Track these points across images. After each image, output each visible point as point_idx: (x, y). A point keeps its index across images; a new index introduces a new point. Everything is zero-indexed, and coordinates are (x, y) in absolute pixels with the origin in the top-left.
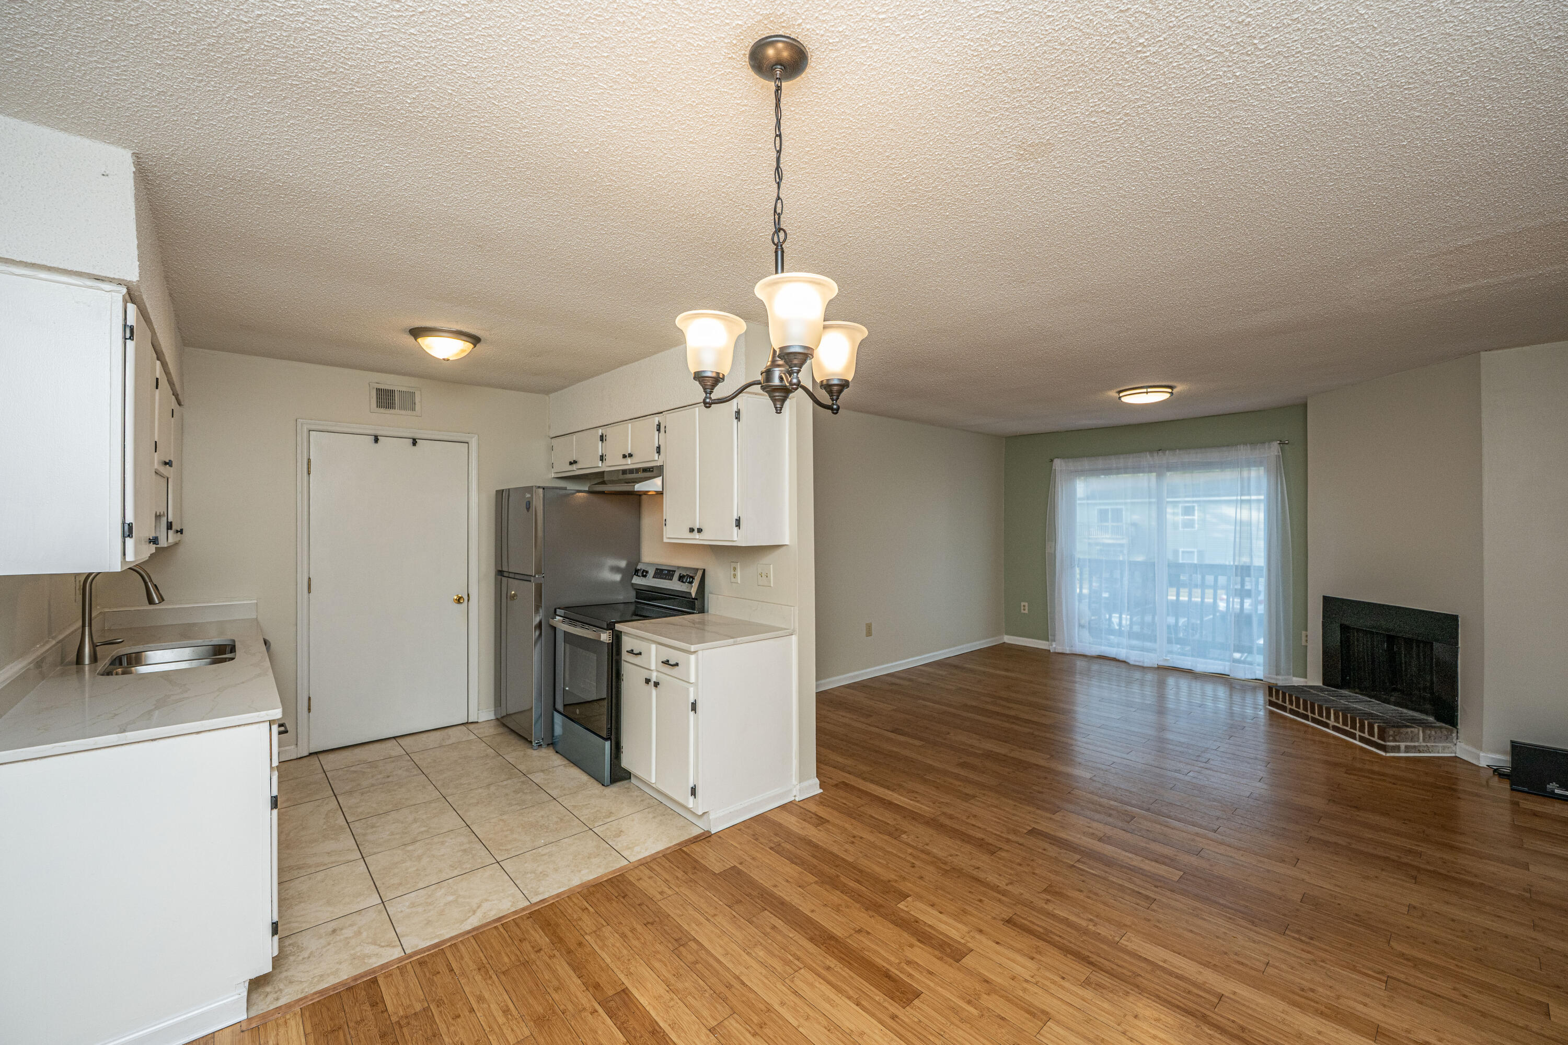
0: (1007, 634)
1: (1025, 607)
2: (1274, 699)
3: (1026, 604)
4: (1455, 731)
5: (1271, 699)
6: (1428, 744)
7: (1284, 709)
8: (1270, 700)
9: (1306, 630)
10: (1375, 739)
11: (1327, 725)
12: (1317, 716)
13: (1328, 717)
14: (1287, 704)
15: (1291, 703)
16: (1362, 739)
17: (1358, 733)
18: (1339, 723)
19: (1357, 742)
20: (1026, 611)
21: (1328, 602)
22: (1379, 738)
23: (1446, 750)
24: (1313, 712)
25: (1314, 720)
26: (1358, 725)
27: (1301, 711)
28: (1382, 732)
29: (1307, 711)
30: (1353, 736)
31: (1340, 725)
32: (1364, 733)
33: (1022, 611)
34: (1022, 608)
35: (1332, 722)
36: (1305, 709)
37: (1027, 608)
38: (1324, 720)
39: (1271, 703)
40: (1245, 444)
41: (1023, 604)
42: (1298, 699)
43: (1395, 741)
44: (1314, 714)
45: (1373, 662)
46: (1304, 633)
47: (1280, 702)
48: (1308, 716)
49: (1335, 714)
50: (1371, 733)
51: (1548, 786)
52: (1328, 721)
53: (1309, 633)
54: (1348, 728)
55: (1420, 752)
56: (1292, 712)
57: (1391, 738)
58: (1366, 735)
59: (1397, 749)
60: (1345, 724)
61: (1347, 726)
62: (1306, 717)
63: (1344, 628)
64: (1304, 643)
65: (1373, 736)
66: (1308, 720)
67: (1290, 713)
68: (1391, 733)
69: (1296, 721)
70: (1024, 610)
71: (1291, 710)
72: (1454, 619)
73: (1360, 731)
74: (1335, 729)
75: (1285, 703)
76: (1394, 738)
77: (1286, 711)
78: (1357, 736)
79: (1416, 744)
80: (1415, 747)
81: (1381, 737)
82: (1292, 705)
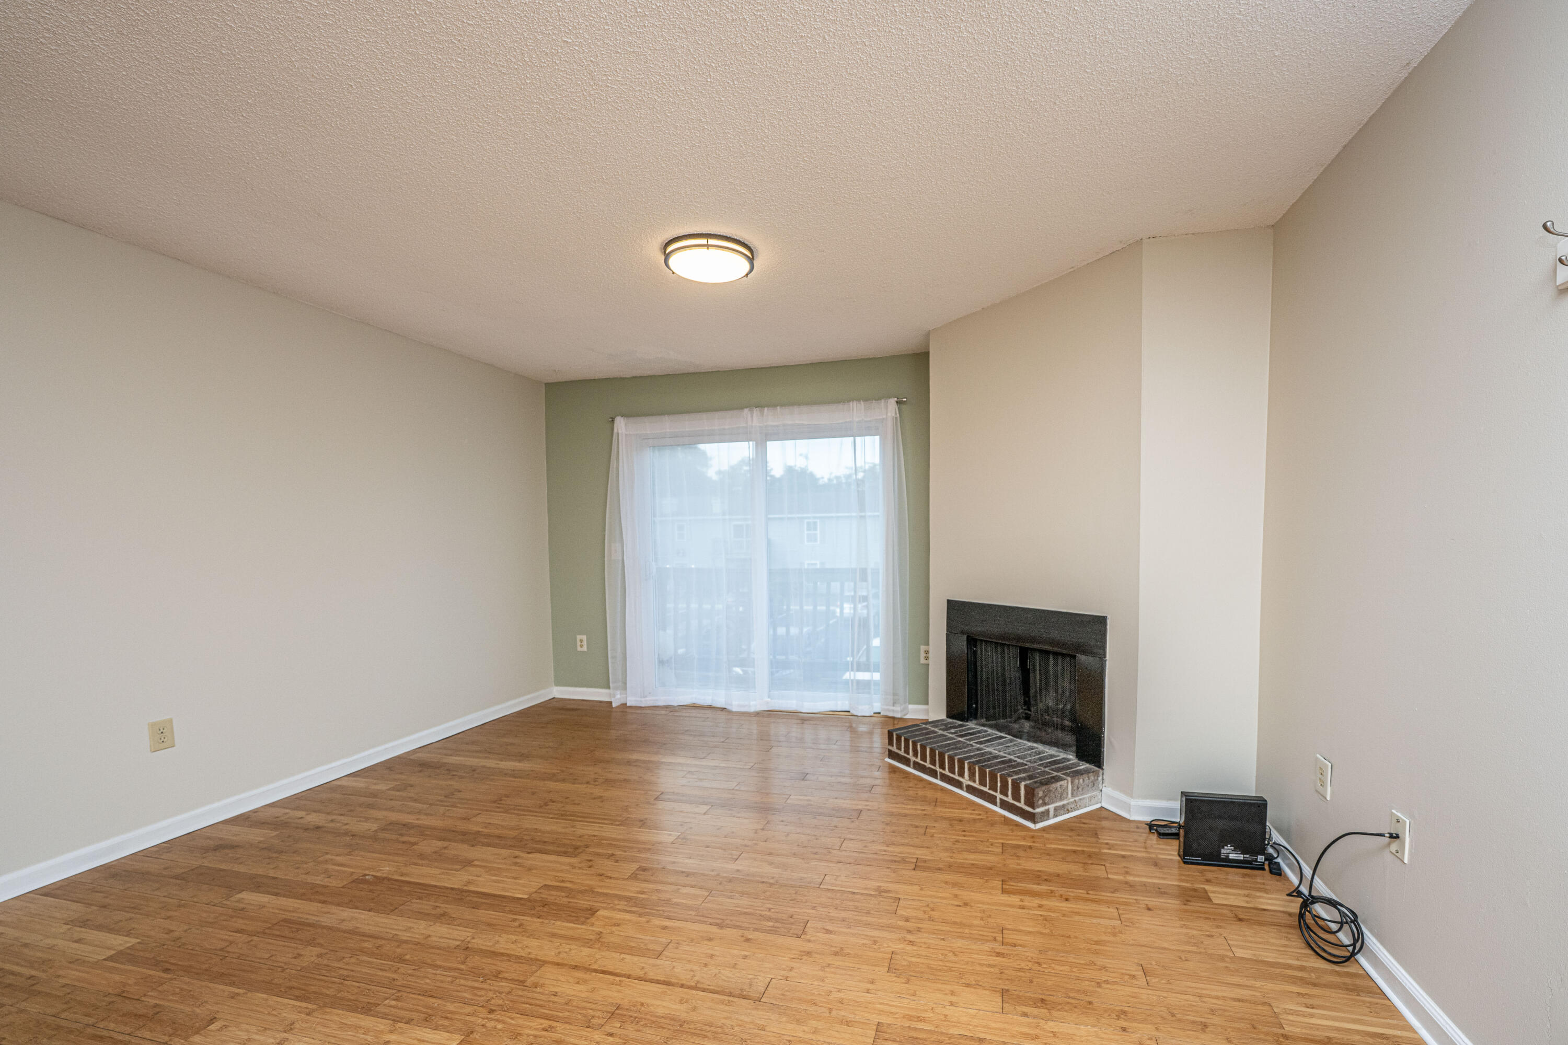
0: (558, 683)
1: (582, 642)
2: (894, 749)
3: (584, 638)
4: (1101, 771)
5: (891, 748)
6: (1076, 799)
7: (906, 762)
8: (890, 751)
9: (927, 644)
10: (1022, 805)
11: (959, 785)
12: (947, 772)
13: (961, 774)
14: (911, 756)
15: (915, 755)
16: (1005, 805)
17: (999, 796)
18: (974, 781)
19: (997, 809)
20: (585, 649)
21: (954, 608)
22: (1026, 804)
23: (1093, 801)
24: (942, 766)
25: (944, 778)
26: (999, 784)
27: (928, 765)
28: (1030, 793)
29: (935, 765)
30: (992, 800)
31: (976, 785)
32: (1007, 796)
33: (579, 649)
34: (579, 643)
35: (966, 781)
36: (933, 762)
37: (585, 643)
38: (956, 777)
39: (892, 755)
40: (858, 400)
41: (579, 637)
42: (923, 748)
43: (1045, 804)
44: (944, 769)
45: (1004, 685)
46: (923, 648)
47: (902, 753)
48: (936, 772)
49: (969, 769)
50: (1016, 797)
51: (1223, 851)
52: (961, 779)
53: (931, 648)
54: (986, 789)
55: (1068, 811)
56: (917, 766)
57: (1041, 801)
58: (1009, 799)
59: (1045, 815)
60: (982, 782)
61: (985, 786)
62: (933, 773)
63: (972, 641)
64: (923, 661)
65: (1019, 801)
66: (936, 778)
67: (914, 768)
68: (1041, 794)
69: (922, 780)
70: (581, 646)
71: (915, 763)
72: (1101, 621)
73: (1001, 793)
74: (970, 789)
75: (908, 754)
76: (1044, 800)
77: (908, 765)
78: (998, 801)
79: (1065, 802)
80: (1063, 806)
81: (1030, 802)
82: (917, 757)
